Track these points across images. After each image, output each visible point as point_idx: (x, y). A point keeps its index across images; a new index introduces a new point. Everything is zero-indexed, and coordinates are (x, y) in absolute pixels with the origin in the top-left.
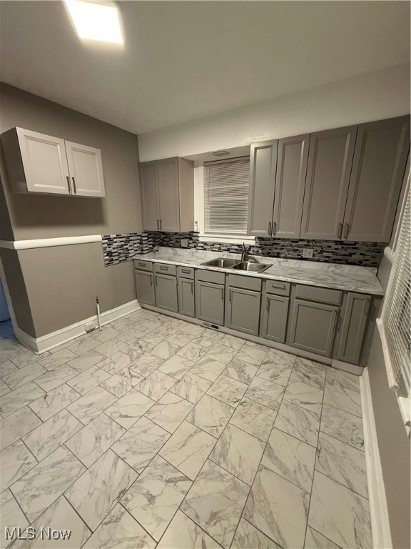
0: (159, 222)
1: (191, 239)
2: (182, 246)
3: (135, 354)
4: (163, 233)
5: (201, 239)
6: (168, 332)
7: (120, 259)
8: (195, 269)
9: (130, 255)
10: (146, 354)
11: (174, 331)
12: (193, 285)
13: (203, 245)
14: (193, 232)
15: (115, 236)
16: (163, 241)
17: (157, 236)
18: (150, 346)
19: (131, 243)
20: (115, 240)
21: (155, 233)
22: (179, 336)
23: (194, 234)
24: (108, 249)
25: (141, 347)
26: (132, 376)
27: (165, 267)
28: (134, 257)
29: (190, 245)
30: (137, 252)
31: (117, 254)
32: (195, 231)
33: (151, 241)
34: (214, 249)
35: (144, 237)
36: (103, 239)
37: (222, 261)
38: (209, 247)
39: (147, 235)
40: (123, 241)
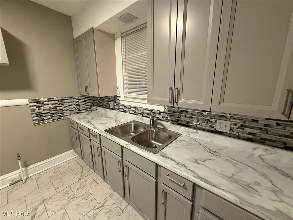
1: (115, 102)
5: (121, 103)
7: (54, 118)
8: (100, 134)
9: (65, 115)
12: (100, 150)
13: (123, 107)
14: (116, 96)
15: (46, 99)
16: (100, 102)
19: (66, 105)
23: (117, 98)
24: (37, 111)
28: (69, 117)
31: (50, 114)
32: (118, 95)
33: (88, 103)
34: (131, 112)
35: (80, 99)
36: (29, 103)
37: (133, 124)
38: (128, 110)
39: (83, 98)
40: (57, 104)
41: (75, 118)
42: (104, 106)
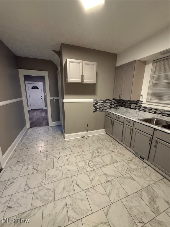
0: (121, 95)
1: (137, 104)
2: (132, 107)
3: (95, 155)
4: (123, 100)
5: (143, 105)
6: (113, 150)
7: (100, 110)
8: (134, 122)
9: (105, 109)
10: (99, 157)
11: (117, 151)
12: (132, 130)
13: (144, 108)
14: (139, 101)
15: (99, 100)
16: (122, 104)
17: (120, 101)
18: (103, 154)
19: (106, 104)
20: (99, 102)
21: (119, 100)
22: (118, 155)
23: (140, 102)
24: (95, 105)
25: (98, 152)
26: (89, 166)
27: (118, 117)
28: (106, 110)
29: (136, 108)
30: (108, 108)
31: (99, 108)
32: (140, 100)
33: (116, 104)
34: (151, 112)
35: (113, 101)
36: (94, 101)
37: (155, 120)
38: (148, 110)
39: (114, 100)
40: (102, 103)
41: (113, 111)
42: (126, 106)
